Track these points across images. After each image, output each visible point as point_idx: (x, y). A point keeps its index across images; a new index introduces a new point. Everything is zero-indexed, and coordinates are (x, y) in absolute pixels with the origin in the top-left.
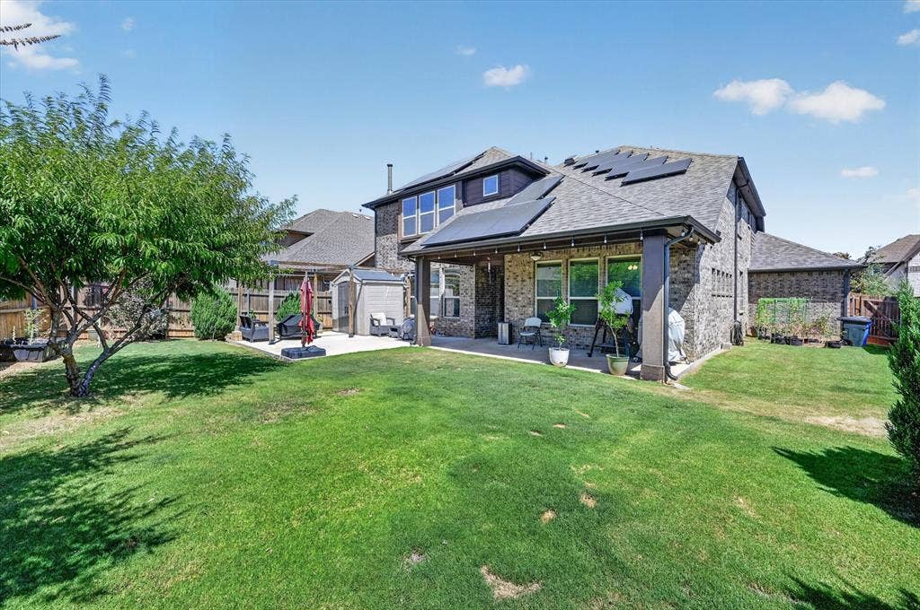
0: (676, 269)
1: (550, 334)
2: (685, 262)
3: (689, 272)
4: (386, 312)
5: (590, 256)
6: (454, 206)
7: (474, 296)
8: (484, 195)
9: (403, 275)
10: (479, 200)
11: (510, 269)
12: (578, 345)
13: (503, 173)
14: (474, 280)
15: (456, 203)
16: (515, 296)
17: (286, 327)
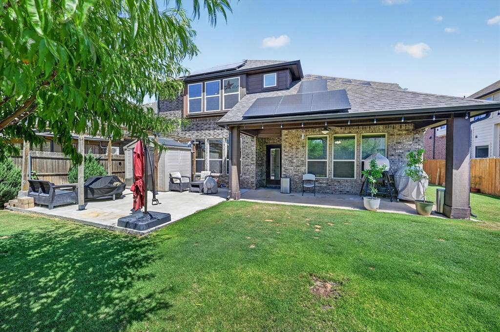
0: (411, 143)
1: (319, 185)
2: (417, 138)
3: (419, 145)
4: (181, 172)
5: (350, 133)
6: (239, 93)
7: (254, 159)
8: (264, 87)
9: (190, 143)
10: (260, 90)
11: (287, 140)
12: (341, 192)
13: (280, 72)
14: (255, 147)
15: (240, 91)
16: (291, 159)
17: (92, 190)
